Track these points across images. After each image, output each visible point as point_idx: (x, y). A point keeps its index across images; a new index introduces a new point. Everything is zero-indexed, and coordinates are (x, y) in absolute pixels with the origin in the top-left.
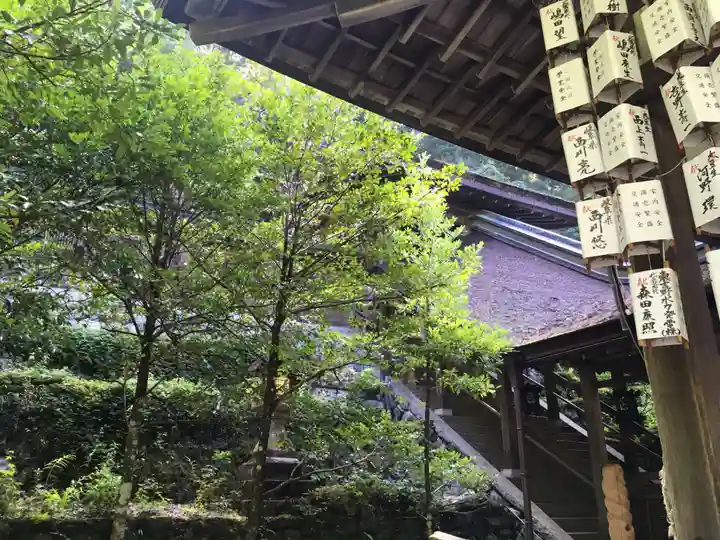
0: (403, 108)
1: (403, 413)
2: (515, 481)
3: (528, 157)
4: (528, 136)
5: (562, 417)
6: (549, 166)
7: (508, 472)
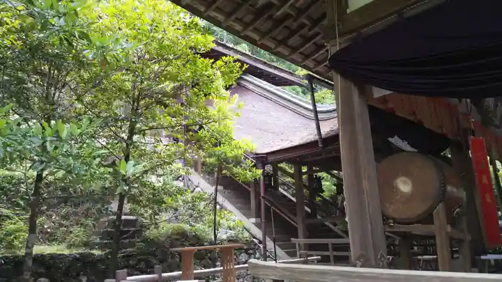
0: (213, 14)
1: (195, 189)
2: (257, 225)
3: (280, 49)
4: (280, 38)
5: (281, 190)
6: (289, 55)
7: (253, 220)
